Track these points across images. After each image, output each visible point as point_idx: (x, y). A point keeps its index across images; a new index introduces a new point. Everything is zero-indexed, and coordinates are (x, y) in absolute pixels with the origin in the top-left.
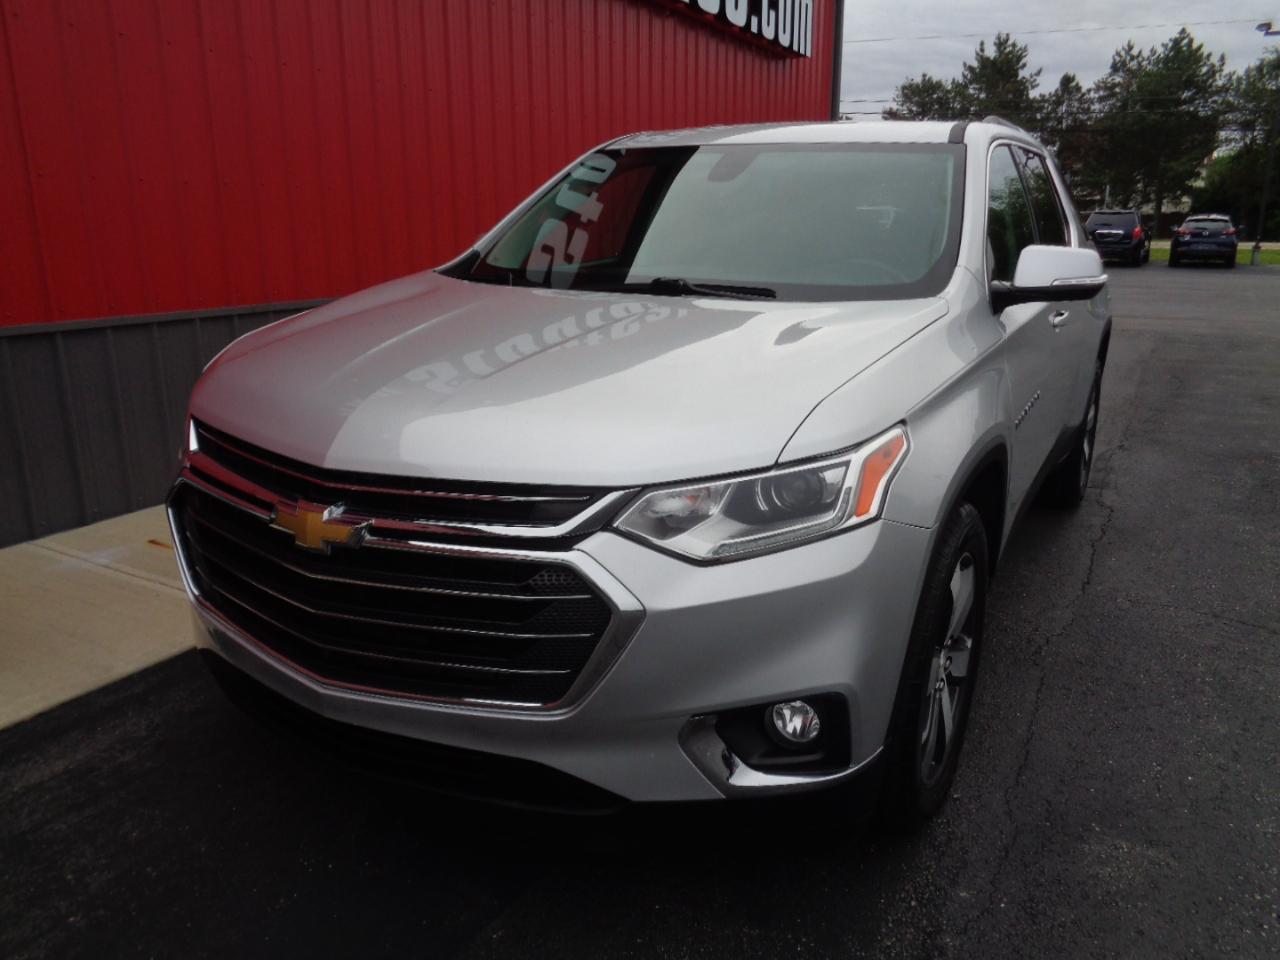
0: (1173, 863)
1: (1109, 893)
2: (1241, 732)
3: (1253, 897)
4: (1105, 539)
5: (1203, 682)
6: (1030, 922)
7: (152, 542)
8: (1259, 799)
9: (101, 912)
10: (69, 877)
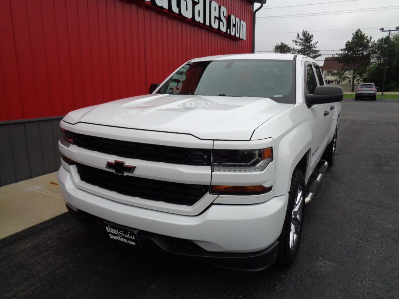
0: (341, 267)
1: (322, 274)
2: (363, 232)
3: (362, 275)
4: (330, 181)
5: (354, 220)
6: (300, 283)
7: (52, 183)
8: (366, 250)
9: (45, 282)
10: (35, 273)
